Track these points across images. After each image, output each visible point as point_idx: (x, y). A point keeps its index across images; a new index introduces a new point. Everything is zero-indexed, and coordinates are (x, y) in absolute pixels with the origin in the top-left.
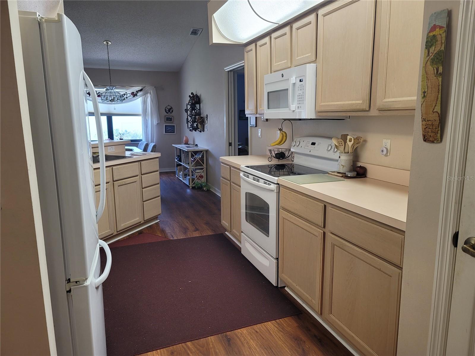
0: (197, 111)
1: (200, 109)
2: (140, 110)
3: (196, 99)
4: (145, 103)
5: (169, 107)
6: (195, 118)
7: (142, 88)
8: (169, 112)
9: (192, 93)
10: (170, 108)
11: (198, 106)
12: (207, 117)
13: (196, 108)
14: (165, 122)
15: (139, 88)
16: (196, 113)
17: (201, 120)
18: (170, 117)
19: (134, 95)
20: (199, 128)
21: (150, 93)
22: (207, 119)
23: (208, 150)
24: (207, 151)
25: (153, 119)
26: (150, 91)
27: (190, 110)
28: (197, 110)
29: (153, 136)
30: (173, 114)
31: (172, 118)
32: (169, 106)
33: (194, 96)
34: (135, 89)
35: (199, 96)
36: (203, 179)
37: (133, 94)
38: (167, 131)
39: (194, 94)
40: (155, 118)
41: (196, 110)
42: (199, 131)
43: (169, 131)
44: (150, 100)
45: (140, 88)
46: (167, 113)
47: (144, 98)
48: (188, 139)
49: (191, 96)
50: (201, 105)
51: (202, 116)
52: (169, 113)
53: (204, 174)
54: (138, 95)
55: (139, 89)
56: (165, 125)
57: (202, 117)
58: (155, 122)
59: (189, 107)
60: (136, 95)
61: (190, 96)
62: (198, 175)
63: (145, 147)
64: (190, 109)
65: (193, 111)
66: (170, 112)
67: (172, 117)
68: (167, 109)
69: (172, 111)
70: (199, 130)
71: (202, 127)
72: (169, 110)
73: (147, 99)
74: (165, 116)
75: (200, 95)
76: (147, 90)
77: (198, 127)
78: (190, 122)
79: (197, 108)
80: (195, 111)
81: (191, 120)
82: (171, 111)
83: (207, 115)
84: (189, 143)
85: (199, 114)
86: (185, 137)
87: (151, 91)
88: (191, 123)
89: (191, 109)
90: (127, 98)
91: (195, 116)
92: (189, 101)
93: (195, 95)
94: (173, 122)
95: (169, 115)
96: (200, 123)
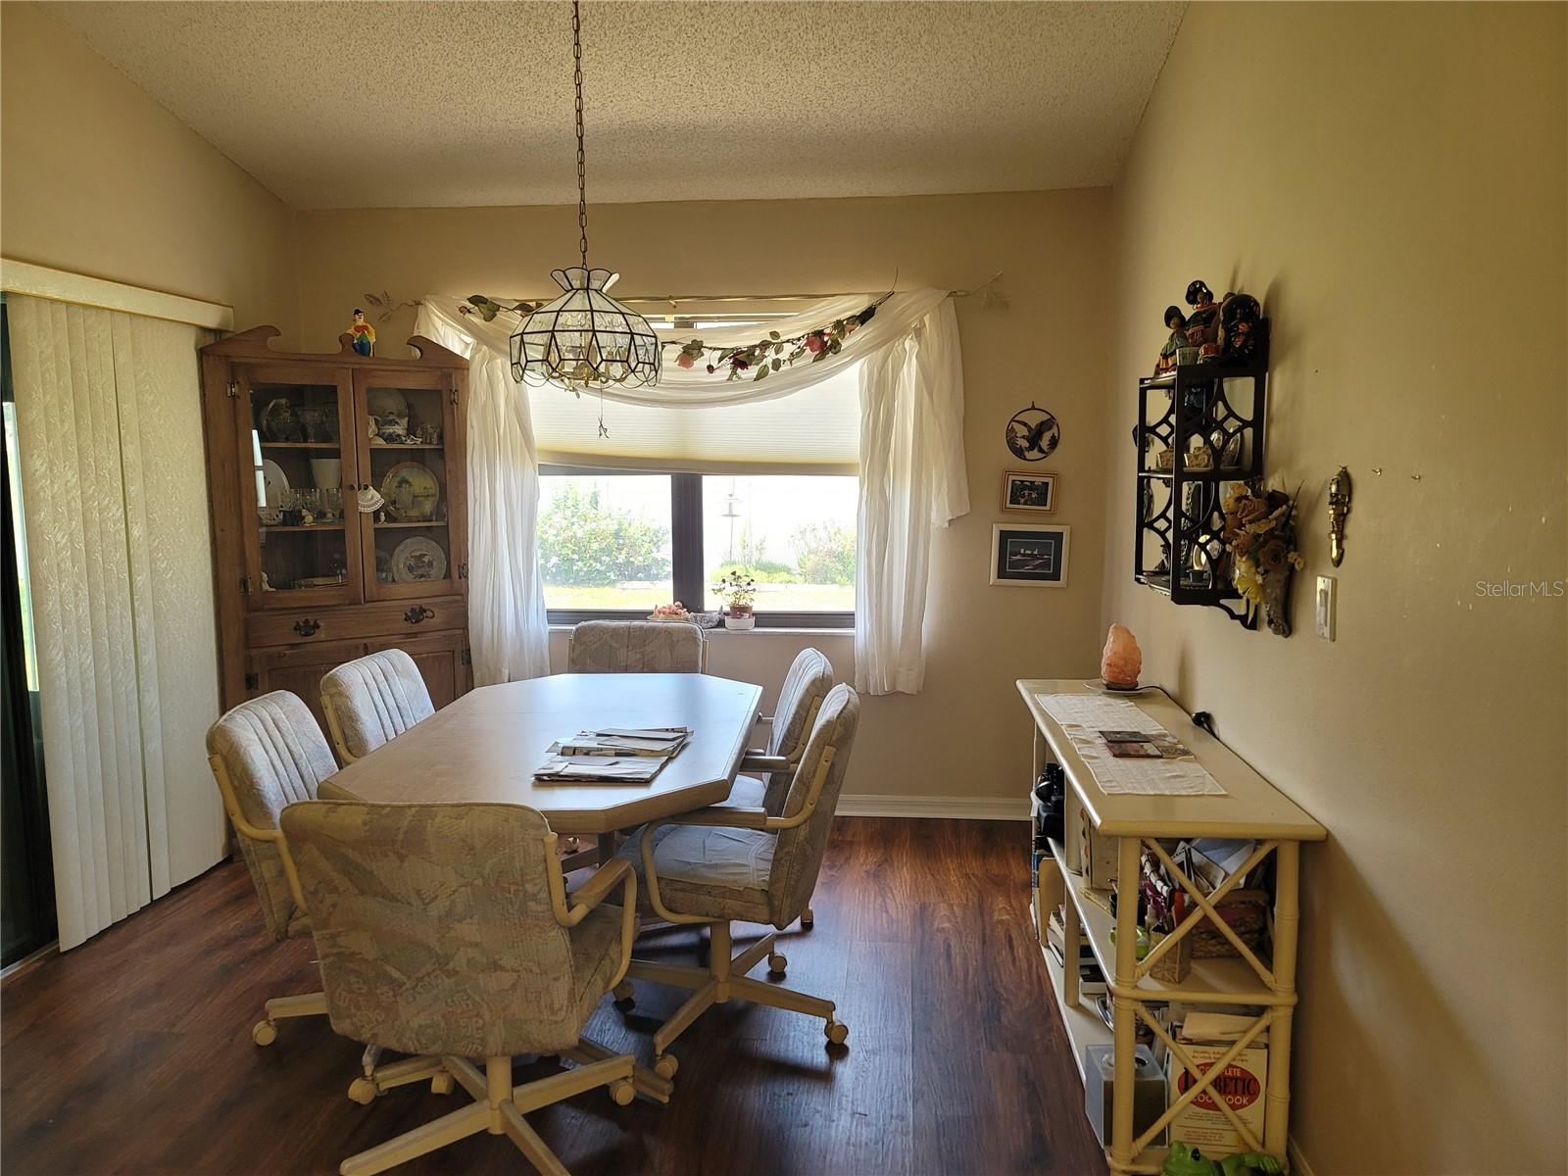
0: (1227, 436)
1: (1258, 423)
2: (849, 437)
3: (1228, 331)
4: (880, 392)
5: (1034, 419)
6: (1206, 500)
7: (873, 301)
8: (1031, 448)
9: (1196, 292)
10: (1042, 423)
11: (1240, 392)
12: (1342, 500)
13: (1220, 411)
14: (1004, 510)
15: (851, 305)
16: (1217, 453)
17: (1262, 528)
18: (1038, 480)
19: (823, 344)
20: (1234, 594)
21: (919, 333)
22: (1341, 519)
23: (1328, 834)
24: (1316, 849)
25: (924, 492)
26: (922, 321)
27: (1164, 430)
28: (1231, 426)
29: (917, 598)
30: (1056, 461)
31: (1046, 484)
32: (1033, 408)
33: (1205, 318)
34: (825, 313)
35: (1261, 301)
36: (1253, 1112)
37: (818, 341)
38: (1013, 564)
39: (1210, 295)
40: (939, 487)
41: (1220, 426)
42: (1233, 616)
43: (1026, 569)
44: (914, 374)
45: (856, 304)
46: (1019, 453)
47: (879, 363)
48: (1136, 650)
49: (1188, 311)
50: (1279, 382)
51: (1273, 484)
52: (1029, 455)
53: (1269, 1068)
54: (844, 344)
55: (857, 312)
56: (1002, 532)
57: (1275, 499)
58: (939, 513)
59: (1159, 404)
60: (835, 347)
61: (1172, 314)
62: (1205, 1068)
63: (801, 705)
64: (1165, 420)
65: (1196, 441)
66: (1041, 450)
67: (1050, 481)
68: (1022, 431)
69: (1054, 443)
70: (1239, 607)
71: (1277, 592)
72: (1034, 439)
73: (897, 369)
74: (1008, 472)
75: (1275, 293)
76: (904, 311)
77: (1229, 581)
78: (1162, 524)
79: (1231, 414)
80: (1214, 436)
81: (1170, 514)
82: (1045, 443)
83: (1345, 481)
84: (1142, 680)
85: (1252, 467)
86: (1111, 638)
87: (927, 319)
88: (1170, 535)
89: (1173, 419)
90: (777, 364)
91: (1209, 480)
92: (1165, 356)
93: (1218, 299)
94: (1052, 513)
95: (1034, 468)
96: (1254, 551)
